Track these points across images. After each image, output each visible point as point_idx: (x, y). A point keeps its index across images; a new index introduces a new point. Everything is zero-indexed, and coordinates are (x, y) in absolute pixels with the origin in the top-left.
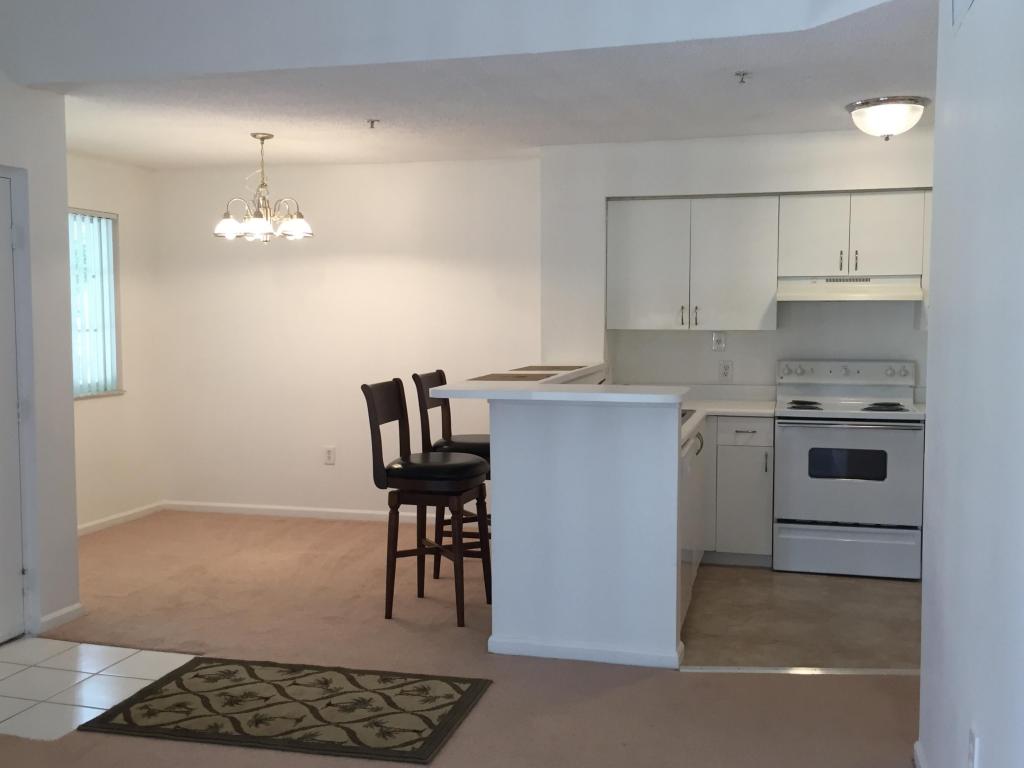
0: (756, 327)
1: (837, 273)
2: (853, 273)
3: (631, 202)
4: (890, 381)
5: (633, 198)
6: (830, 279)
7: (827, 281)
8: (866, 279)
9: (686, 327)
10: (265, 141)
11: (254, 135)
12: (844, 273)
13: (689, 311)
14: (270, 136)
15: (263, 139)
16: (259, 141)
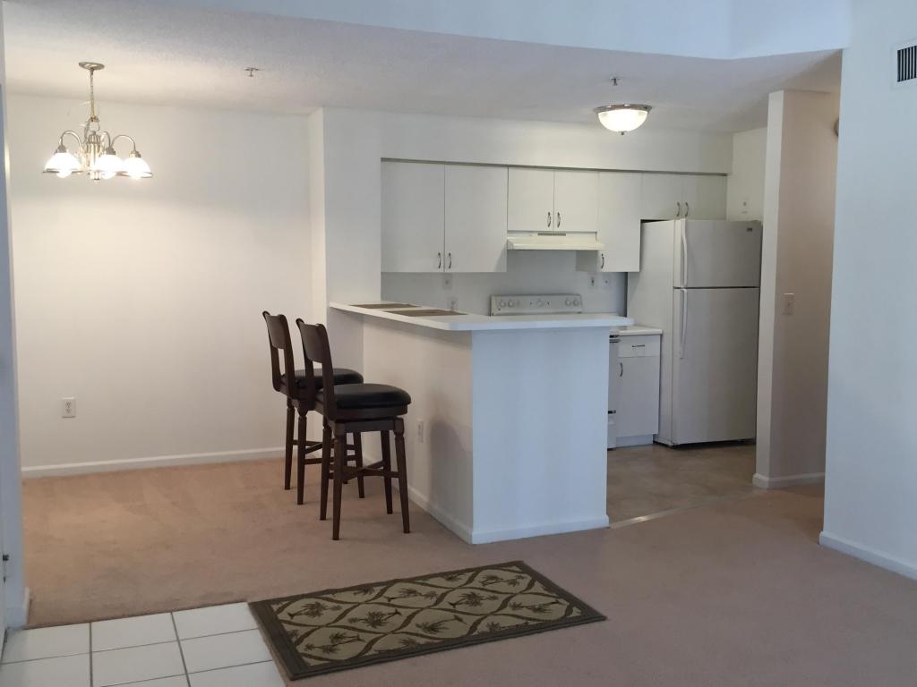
0: (492, 269)
1: (547, 229)
2: (557, 229)
3: (397, 164)
4: (567, 310)
5: (399, 160)
6: (541, 234)
7: (539, 234)
8: (563, 234)
9: (441, 270)
10: (95, 72)
11: (82, 65)
12: (550, 229)
13: (444, 257)
14: (100, 67)
15: (92, 70)
16: (88, 72)
